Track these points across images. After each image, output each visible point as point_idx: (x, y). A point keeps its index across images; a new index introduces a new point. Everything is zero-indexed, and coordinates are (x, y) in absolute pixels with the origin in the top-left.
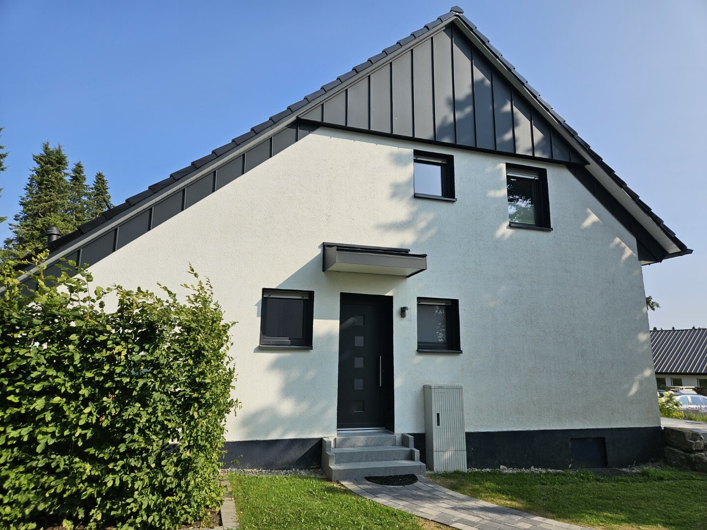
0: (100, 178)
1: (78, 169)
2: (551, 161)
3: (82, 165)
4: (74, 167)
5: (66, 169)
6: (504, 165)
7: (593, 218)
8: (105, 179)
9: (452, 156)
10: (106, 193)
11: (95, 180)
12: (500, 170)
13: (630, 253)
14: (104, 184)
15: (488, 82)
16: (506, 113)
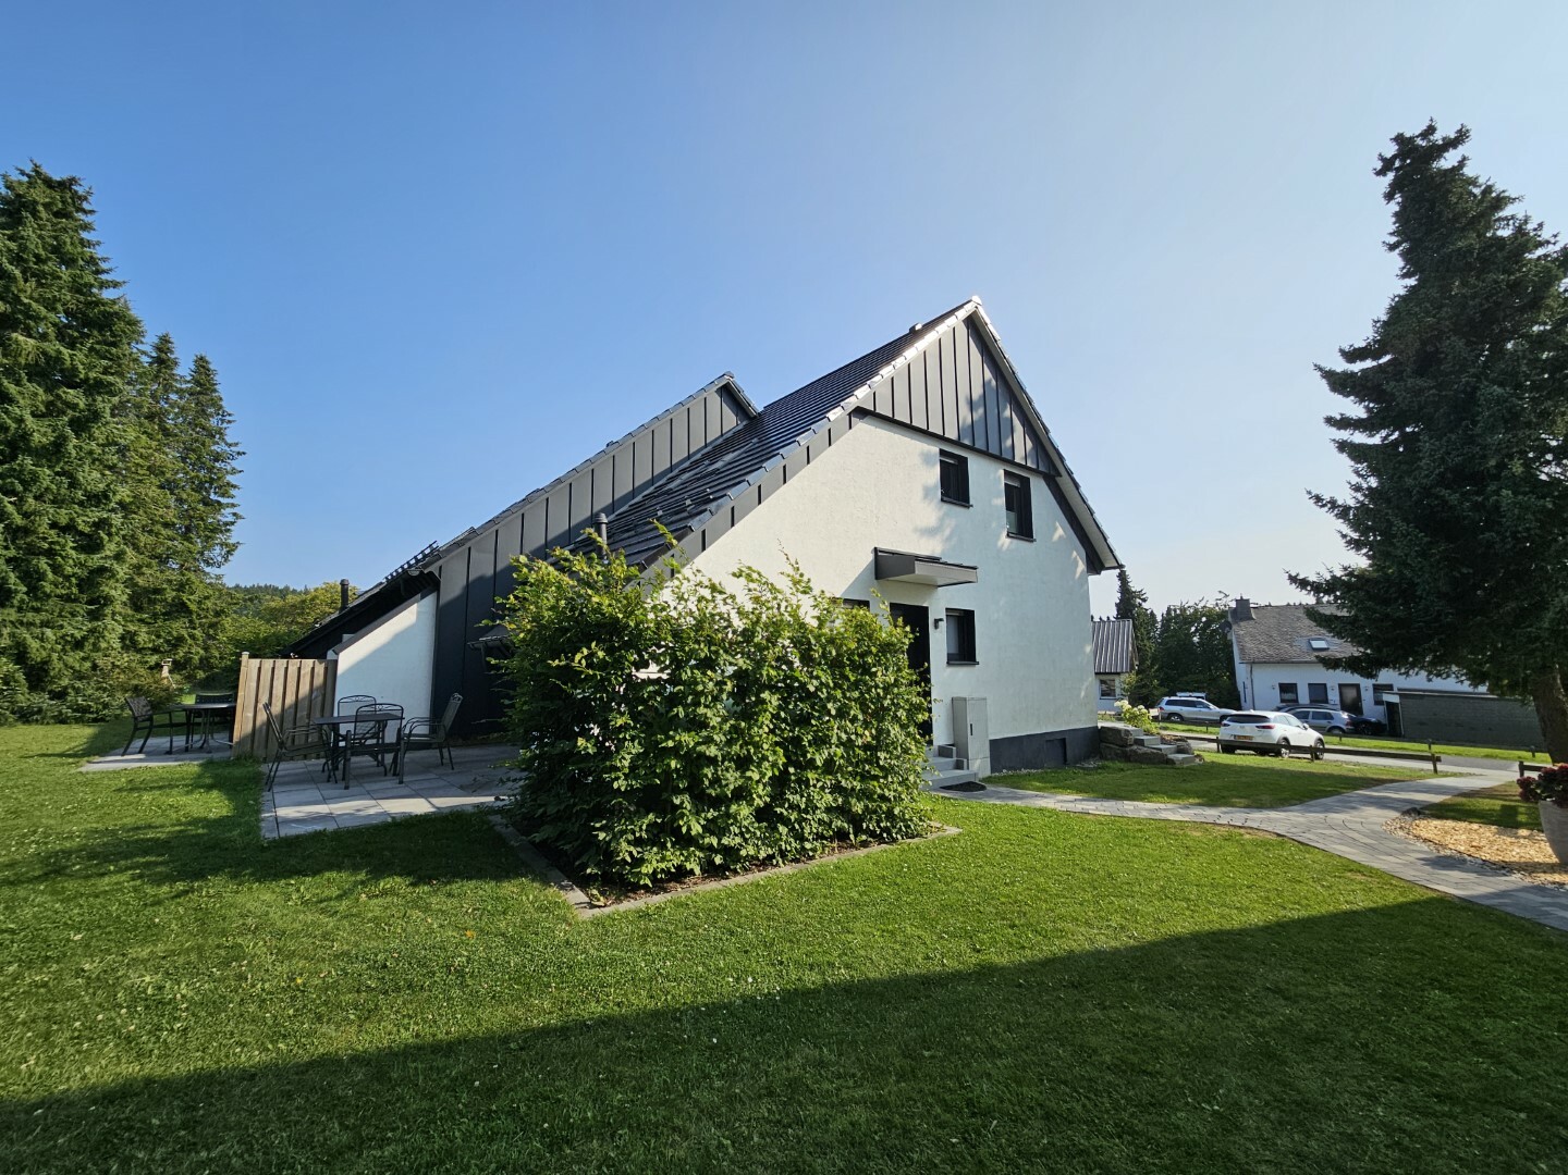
0: (202, 365)
1: (164, 345)
2: (1036, 471)
3: (172, 340)
4: (156, 341)
5: (142, 343)
6: (1002, 472)
7: (1060, 532)
8: (211, 367)
9: (966, 459)
10: (215, 391)
11: (193, 368)
12: (999, 477)
13: (1082, 566)
14: (209, 375)
15: (994, 383)
16: (1006, 418)
